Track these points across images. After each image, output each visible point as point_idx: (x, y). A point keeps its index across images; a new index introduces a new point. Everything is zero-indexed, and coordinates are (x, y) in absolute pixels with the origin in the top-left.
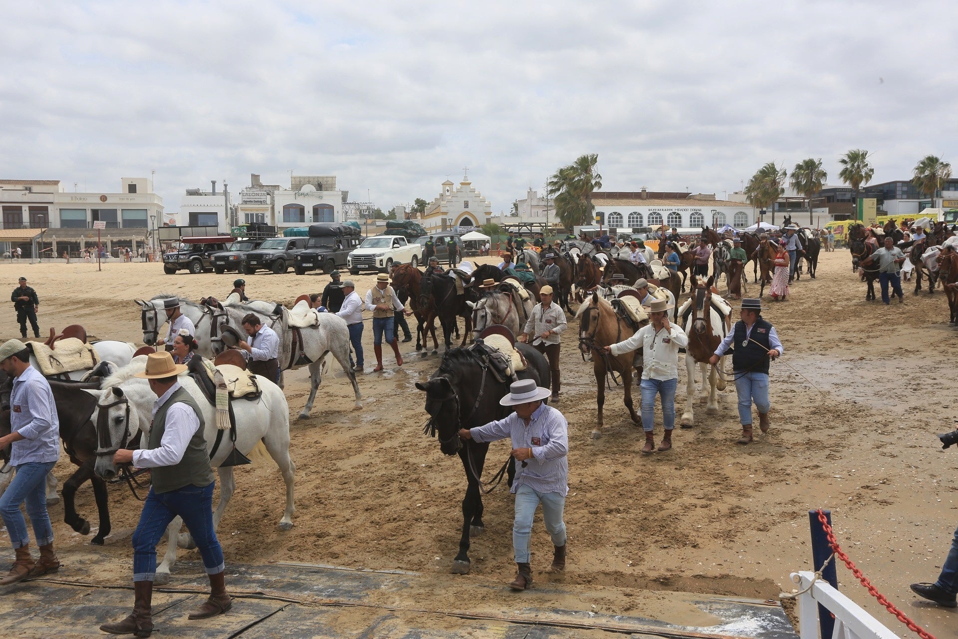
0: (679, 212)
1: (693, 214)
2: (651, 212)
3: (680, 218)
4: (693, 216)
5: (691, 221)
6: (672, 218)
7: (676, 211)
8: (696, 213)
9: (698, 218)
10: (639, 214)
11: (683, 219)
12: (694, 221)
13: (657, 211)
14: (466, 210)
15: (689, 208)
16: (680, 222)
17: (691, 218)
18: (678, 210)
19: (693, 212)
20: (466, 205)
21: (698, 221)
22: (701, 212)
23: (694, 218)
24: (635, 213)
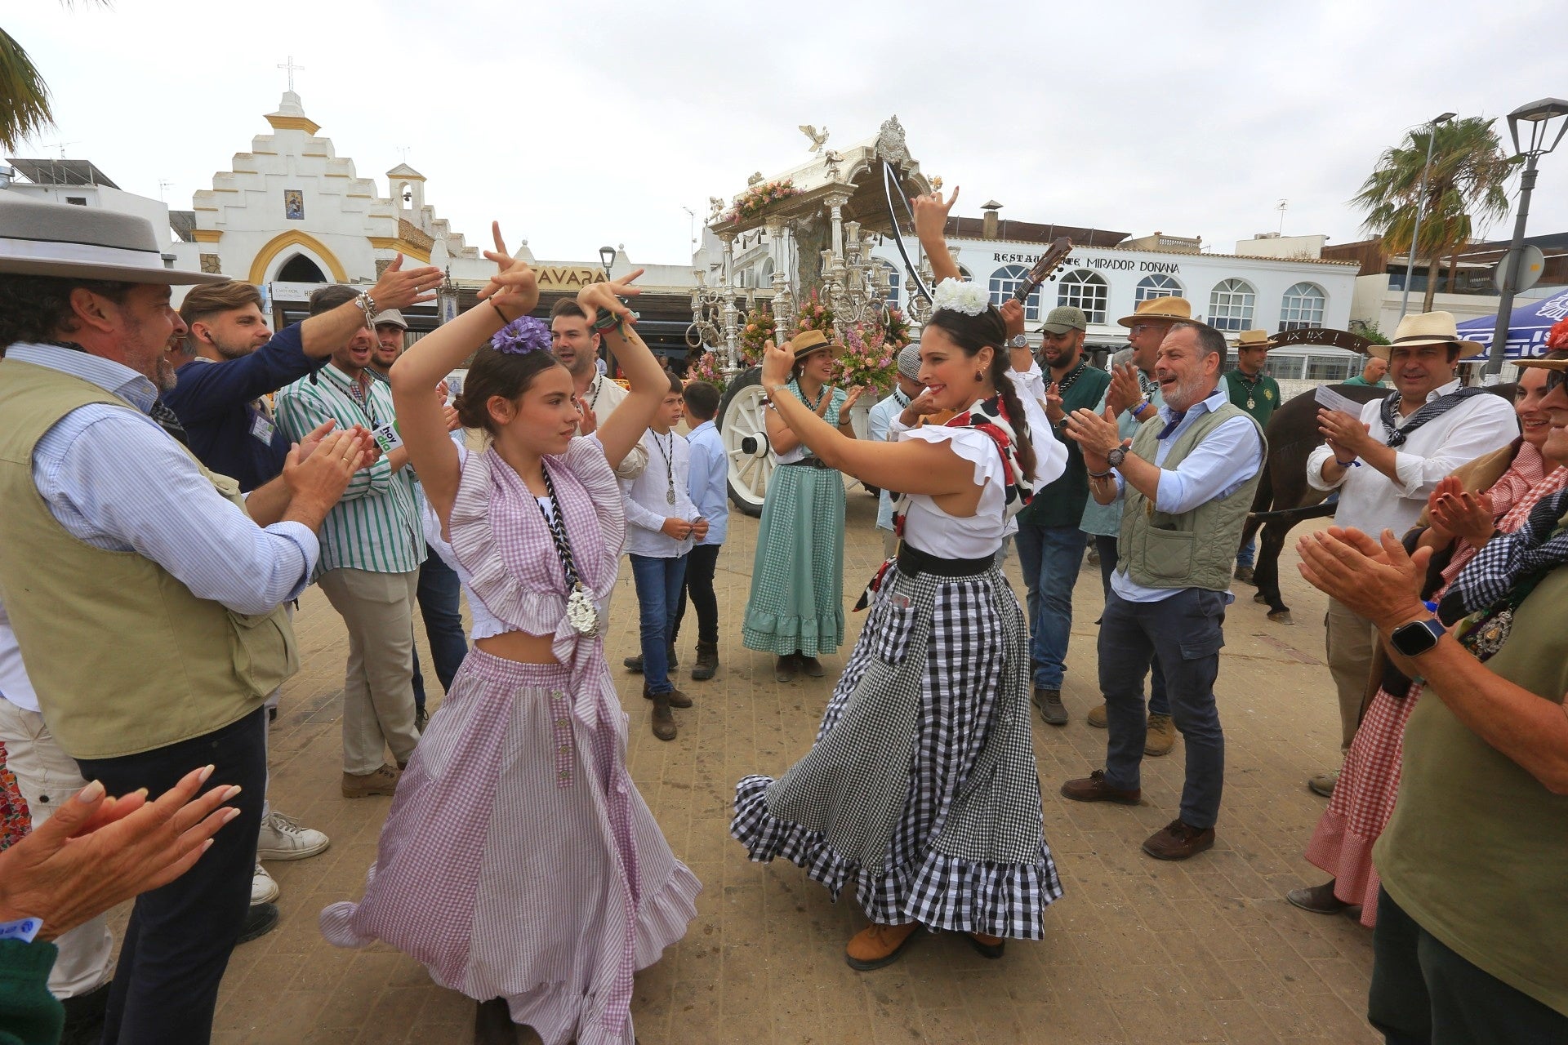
0: (1103, 272)
1: (1146, 282)
2: (1003, 264)
3: (1102, 292)
4: (1146, 289)
6: (1076, 290)
7: (1092, 267)
8: (1160, 279)
11: (1111, 299)
13: (1023, 263)
14: (295, 225)
15: (1137, 258)
16: (1101, 305)
17: (1139, 293)
18: (1098, 263)
19: (1147, 274)
20: (295, 206)
22: (1175, 276)
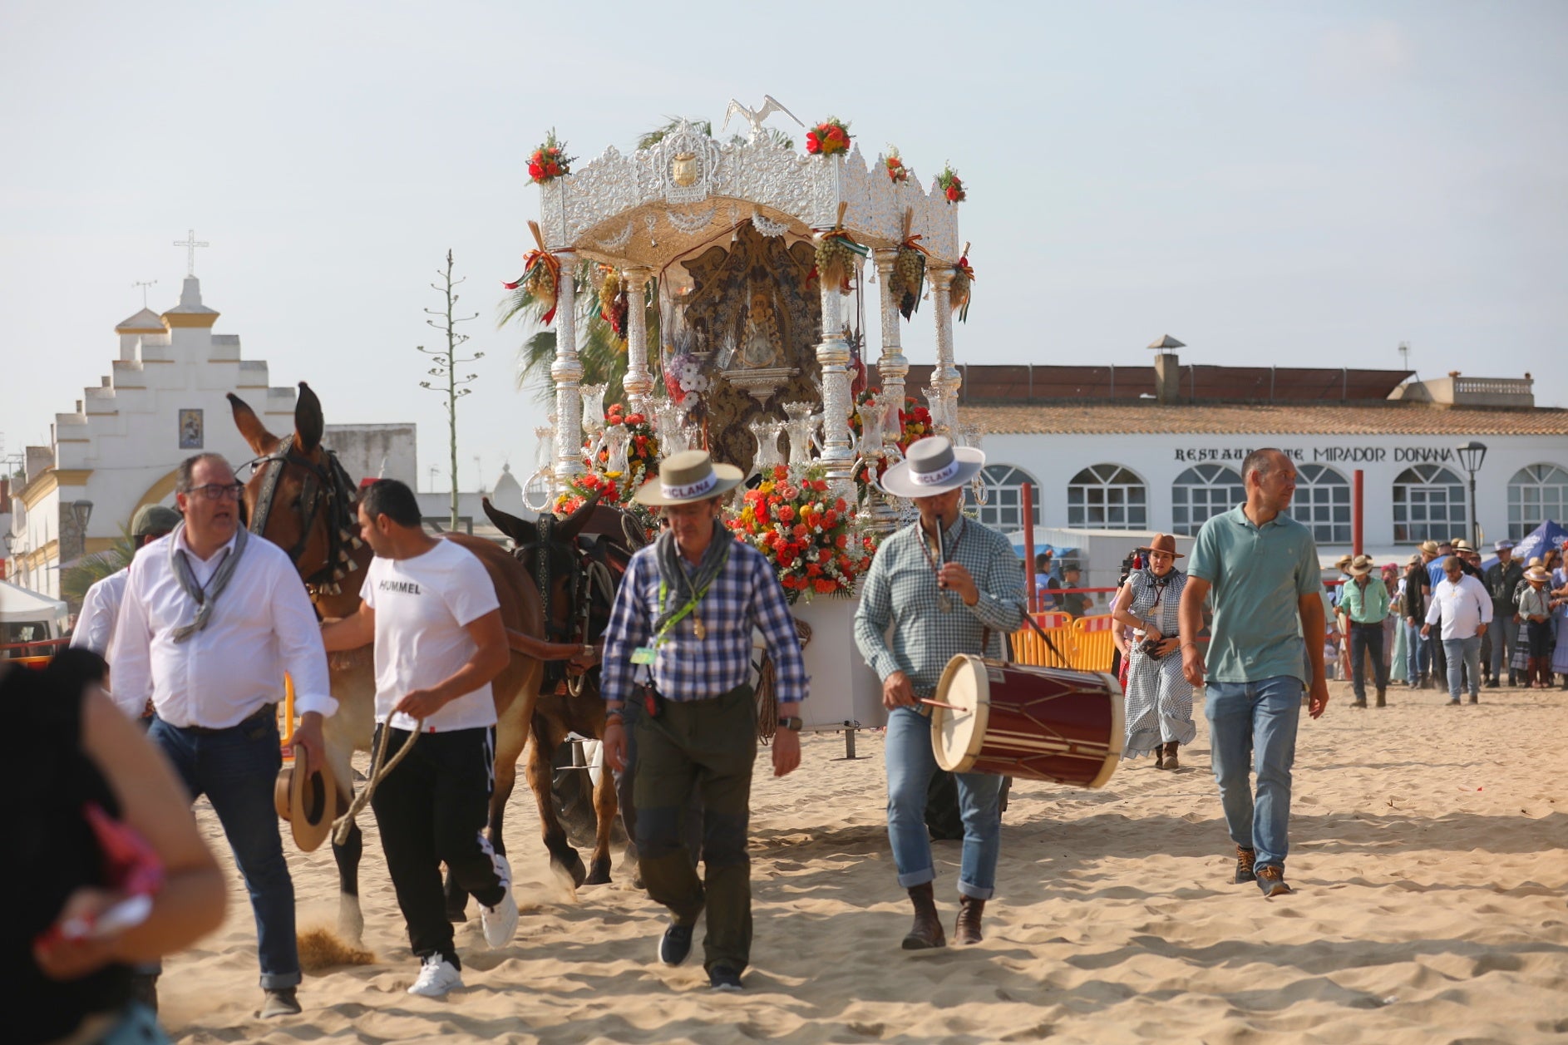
0: (1340, 466)
1: (1406, 476)
2: (1190, 464)
3: (1342, 495)
4: (1409, 487)
5: (1399, 513)
7: (1322, 460)
8: (1427, 470)
9: (1438, 496)
10: (1128, 476)
12: (1419, 513)
13: (1219, 461)
14: (189, 456)
15: (1389, 442)
16: (1343, 515)
17: (1398, 494)
18: (1331, 453)
19: (1405, 465)
20: (191, 431)
21: (1438, 513)
22: (1448, 464)
23: (1419, 496)
24: (1105, 470)
